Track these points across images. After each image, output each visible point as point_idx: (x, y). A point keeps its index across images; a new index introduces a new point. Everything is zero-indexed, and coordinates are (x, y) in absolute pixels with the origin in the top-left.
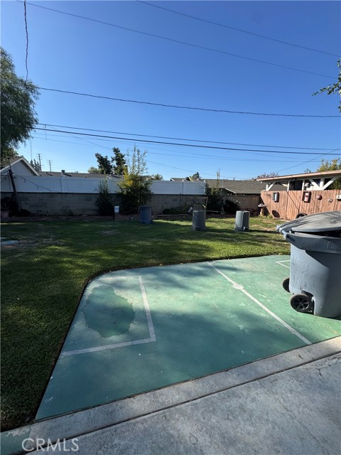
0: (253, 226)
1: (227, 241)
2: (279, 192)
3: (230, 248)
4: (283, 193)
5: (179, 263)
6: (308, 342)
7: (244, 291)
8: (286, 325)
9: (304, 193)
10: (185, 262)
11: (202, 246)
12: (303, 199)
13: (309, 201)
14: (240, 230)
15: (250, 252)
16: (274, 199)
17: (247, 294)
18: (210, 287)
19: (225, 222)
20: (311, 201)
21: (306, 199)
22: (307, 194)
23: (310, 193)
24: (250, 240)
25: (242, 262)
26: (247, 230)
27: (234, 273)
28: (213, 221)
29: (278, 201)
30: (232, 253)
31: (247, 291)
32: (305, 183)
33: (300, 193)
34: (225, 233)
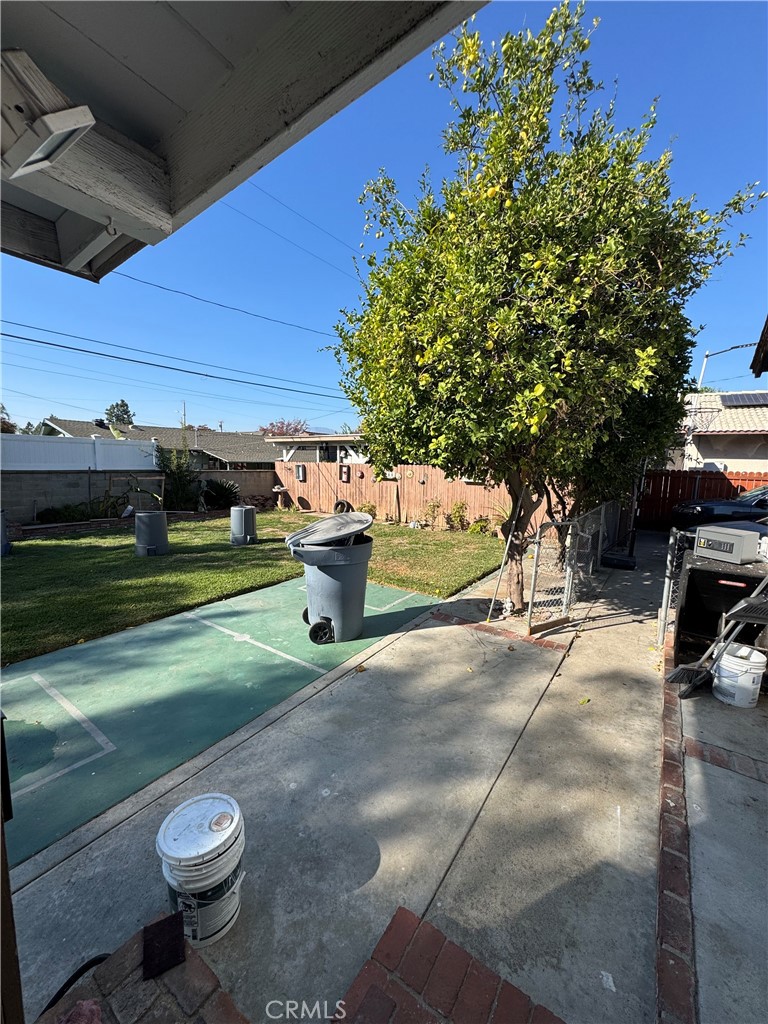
0: (265, 531)
1: (218, 567)
2: (306, 464)
3: (225, 580)
4: (310, 466)
5: (123, 627)
6: (324, 672)
7: (252, 641)
8: (304, 664)
9: (341, 467)
10: (137, 624)
11: (168, 585)
12: (341, 478)
13: (348, 481)
14: (240, 543)
15: (259, 581)
16: (298, 477)
17: (256, 643)
18: (197, 650)
19: (210, 529)
20: (351, 481)
21: (344, 477)
22: (345, 469)
23: (349, 468)
24: (259, 559)
25: (248, 600)
26: (254, 541)
27: (235, 619)
28: (183, 530)
29: (304, 480)
30: (229, 587)
31: (257, 639)
32: (341, 450)
33: (335, 466)
34: (212, 553)
